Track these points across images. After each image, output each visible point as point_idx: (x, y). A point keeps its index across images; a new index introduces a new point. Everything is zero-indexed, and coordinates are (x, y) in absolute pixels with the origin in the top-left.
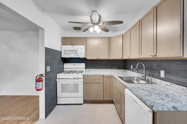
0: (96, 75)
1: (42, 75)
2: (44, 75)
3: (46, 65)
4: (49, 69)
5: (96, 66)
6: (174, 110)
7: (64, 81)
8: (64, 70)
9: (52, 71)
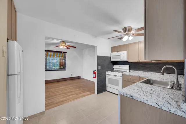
0: (132, 75)
1: (95, 70)
2: (97, 71)
3: (98, 65)
4: (100, 67)
5: (140, 68)
6: (131, 97)
7: (111, 76)
8: (114, 69)
9: (102, 69)
